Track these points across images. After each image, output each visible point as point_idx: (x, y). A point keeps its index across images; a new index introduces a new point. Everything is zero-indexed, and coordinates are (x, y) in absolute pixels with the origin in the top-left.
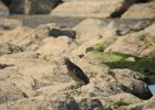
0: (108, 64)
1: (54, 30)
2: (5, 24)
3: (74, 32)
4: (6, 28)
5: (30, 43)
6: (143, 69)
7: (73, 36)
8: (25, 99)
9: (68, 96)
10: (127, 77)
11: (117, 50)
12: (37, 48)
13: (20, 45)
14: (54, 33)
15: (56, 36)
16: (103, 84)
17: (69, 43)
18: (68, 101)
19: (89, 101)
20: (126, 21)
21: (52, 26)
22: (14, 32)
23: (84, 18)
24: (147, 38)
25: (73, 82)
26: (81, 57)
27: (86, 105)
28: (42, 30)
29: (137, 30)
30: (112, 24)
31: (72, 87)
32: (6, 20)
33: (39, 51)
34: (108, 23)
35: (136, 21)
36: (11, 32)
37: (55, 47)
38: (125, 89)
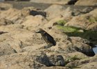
0: (66, 33)
1: (33, 11)
2: (2, 7)
3: (45, 13)
4: (3, 9)
5: (18, 19)
6: (88, 37)
7: (44, 15)
8: (15, 54)
9: (42, 53)
10: (79, 42)
11: (72, 25)
12: (22, 22)
13: (12, 20)
14: (33, 13)
15: (34, 15)
16: (64, 46)
17: (42, 20)
18: (43, 56)
19: (55, 56)
20: (77, 7)
21: (31, 8)
22: (8, 11)
23: (51, 4)
24: (91, 18)
25: (45, 44)
26: (50, 28)
27: (53, 59)
30: (69, 8)
31: (45, 47)
32: (3, 4)
33: (23, 24)
35: (83, 7)
37: (34, 22)
38: (78, 50)
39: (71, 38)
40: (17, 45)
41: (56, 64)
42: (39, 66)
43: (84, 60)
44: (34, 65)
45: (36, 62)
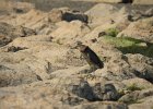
1: (67, 14)
2: (18, 8)
3: (87, 17)
4: (19, 11)
5: (43, 27)
7: (85, 20)
9: (82, 80)
11: (129, 35)
12: (50, 32)
13: (33, 28)
14: (67, 18)
15: (69, 21)
16: (116, 69)
17: (82, 27)
18: (82, 85)
19: (102, 85)
20: (137, 7)
21: (64, 10)
22: (28, 15)
25: (87, 66)
26: (94, 41)
27: (100, 89)
28: (55, 13)
29: (148, 16)
30: (123, 9)
31: (86, 71)
33: (52, 35)
34: (120, 8)
36: (23, 15)
37: (69, 30)
38: (138, 74)
39: (127, 55)
40: (43, 68)
41: (104, 97)
42: (77, 101)
43: (147, 91)
44: (69, 99)
45: (72, 95)
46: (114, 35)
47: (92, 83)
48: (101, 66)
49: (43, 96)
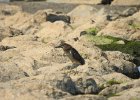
0: (100, 46)
1: (51, 15)
2: (7, 10)
3: (69, 18)
4: (7, 13)
5: (30, 27)
6: (132, 51)
7: (68, 20)
8: (26, 78)
9: (65, 75)
10: (118, 58)
11: (108, 34)
12: (35, 32)
13: (20, 28)
14: (51, 18)
15: (53, 21)
16: (97, 65)
17: (65, 27)
18: (66, 80)
19: (84, 80)
20: (115, 8)
21: (49, 11)
22: (15, 17)
23: (78, 5)
24: (135, 23)
25: (70, 63)
26: (76, 39)
27: (81, 84)
28: (40, 15)
29: (125, 16)
30: (103, 10)
31: (69, 67)
32: (7, 6)
33: (37, 35)
34: (99, 9)
35: (124, 7)
36: (11, 17)
37: (52, 30)
38: (116, 69)
39: (107, 52)
40: (29, 65)
41: (86, 91)
42: (61, 95)
43: (125, 85)
44: (54, 93)
46: (94, 34)
47: (74, 78)
48: (83, 63)
49: (30, 91)
